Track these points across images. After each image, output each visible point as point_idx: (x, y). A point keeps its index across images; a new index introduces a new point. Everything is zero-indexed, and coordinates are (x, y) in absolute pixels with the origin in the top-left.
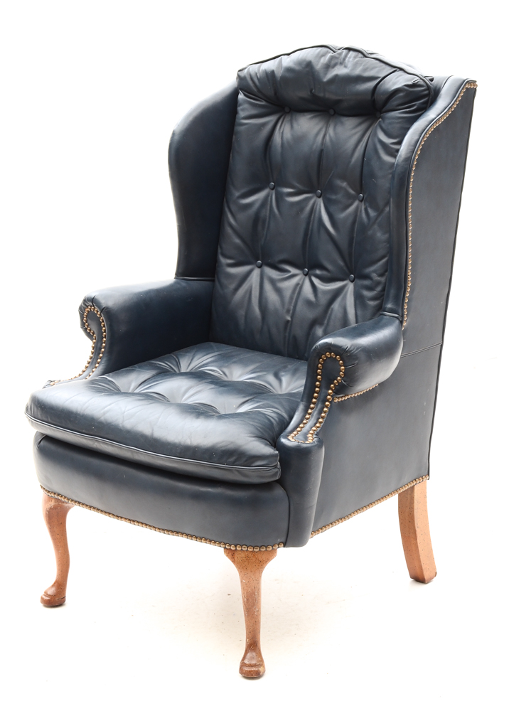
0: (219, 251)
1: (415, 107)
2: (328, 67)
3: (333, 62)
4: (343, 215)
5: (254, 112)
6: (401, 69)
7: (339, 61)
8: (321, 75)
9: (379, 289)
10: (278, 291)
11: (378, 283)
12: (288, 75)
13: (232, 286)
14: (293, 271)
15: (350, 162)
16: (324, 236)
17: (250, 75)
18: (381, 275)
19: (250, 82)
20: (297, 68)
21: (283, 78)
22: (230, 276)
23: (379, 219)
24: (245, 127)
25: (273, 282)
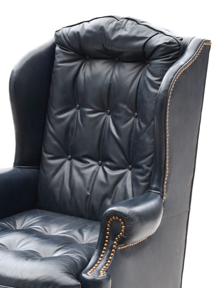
0: (43, 149)
1: (171, 57)
3: (117, 27)
4: (124, 126)
5: (66, 58)
6: (162, 32)
7: (121, 26)
8: (110, 35)
9: (148, 175)
10: (82, 175)
11: (147, 171)
12: (88, 35)
13: (52, 172)
14: (92, 162)
15: (129, 92)
16: (112, 140)
17: (64, 35)
18: (149, 166)
19: (64, 39)
20: (94, 30)
21: (85, 37)
22: (50, 165)
23: (148, 129)
24: (60, 68)
25: (78, 169)
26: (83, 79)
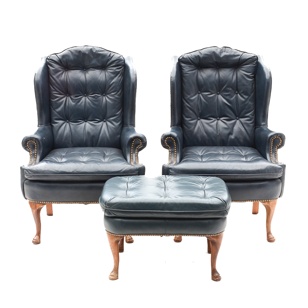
0: (184, 116)
1: (255, 63)
2: (221, 52)
3: (222, 51)
4: (232, 99)
5: (191, 69)
6: (245, 52)
7: (224, 51)
8: (220, 55)
9: (253, 120)
10: (211, 126)
11: (253, 118)
12: (205, 56)
13: (193, 127)
14: (214, 119)
15: (232, 82)
16: (226, 107)
17: (188, 57)
18: (253, 116)
19: (189, 60)
20: (209, 54)
21: (203, 57)
22: (191, 124)
23: (249, 98)
24: (189, 74)
25: (207, 124)
26: (202, 78)
